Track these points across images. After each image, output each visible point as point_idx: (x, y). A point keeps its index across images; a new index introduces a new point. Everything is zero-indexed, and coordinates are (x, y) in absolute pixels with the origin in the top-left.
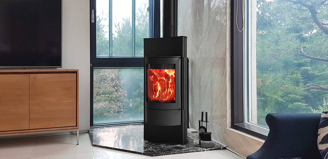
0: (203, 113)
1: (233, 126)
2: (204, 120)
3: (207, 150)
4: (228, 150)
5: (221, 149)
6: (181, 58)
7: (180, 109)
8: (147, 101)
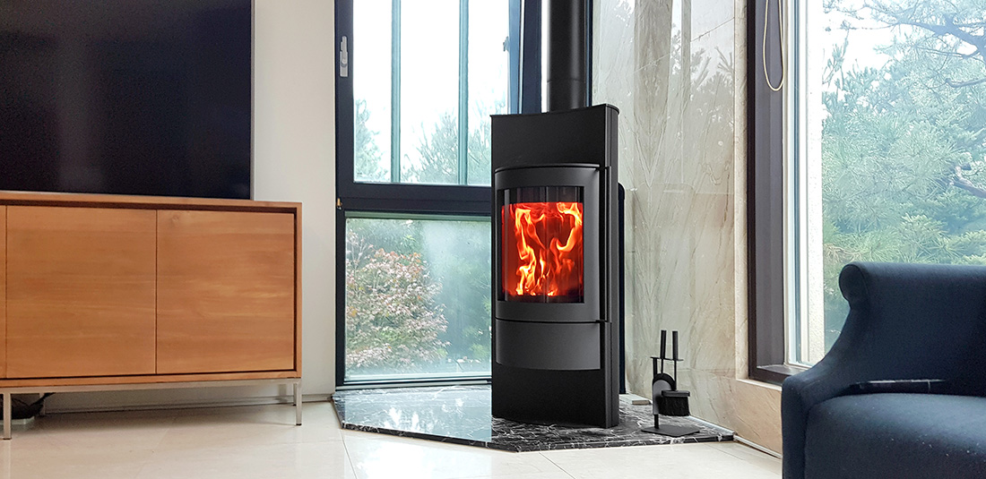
0: (664, 333)
1: (754, 373)
2: (669, 354)
3: (677, 442)
4: (739, 442)
5: (718, 441)
6: (602, 170)
7: (597, 322)
8: (502, 298)
